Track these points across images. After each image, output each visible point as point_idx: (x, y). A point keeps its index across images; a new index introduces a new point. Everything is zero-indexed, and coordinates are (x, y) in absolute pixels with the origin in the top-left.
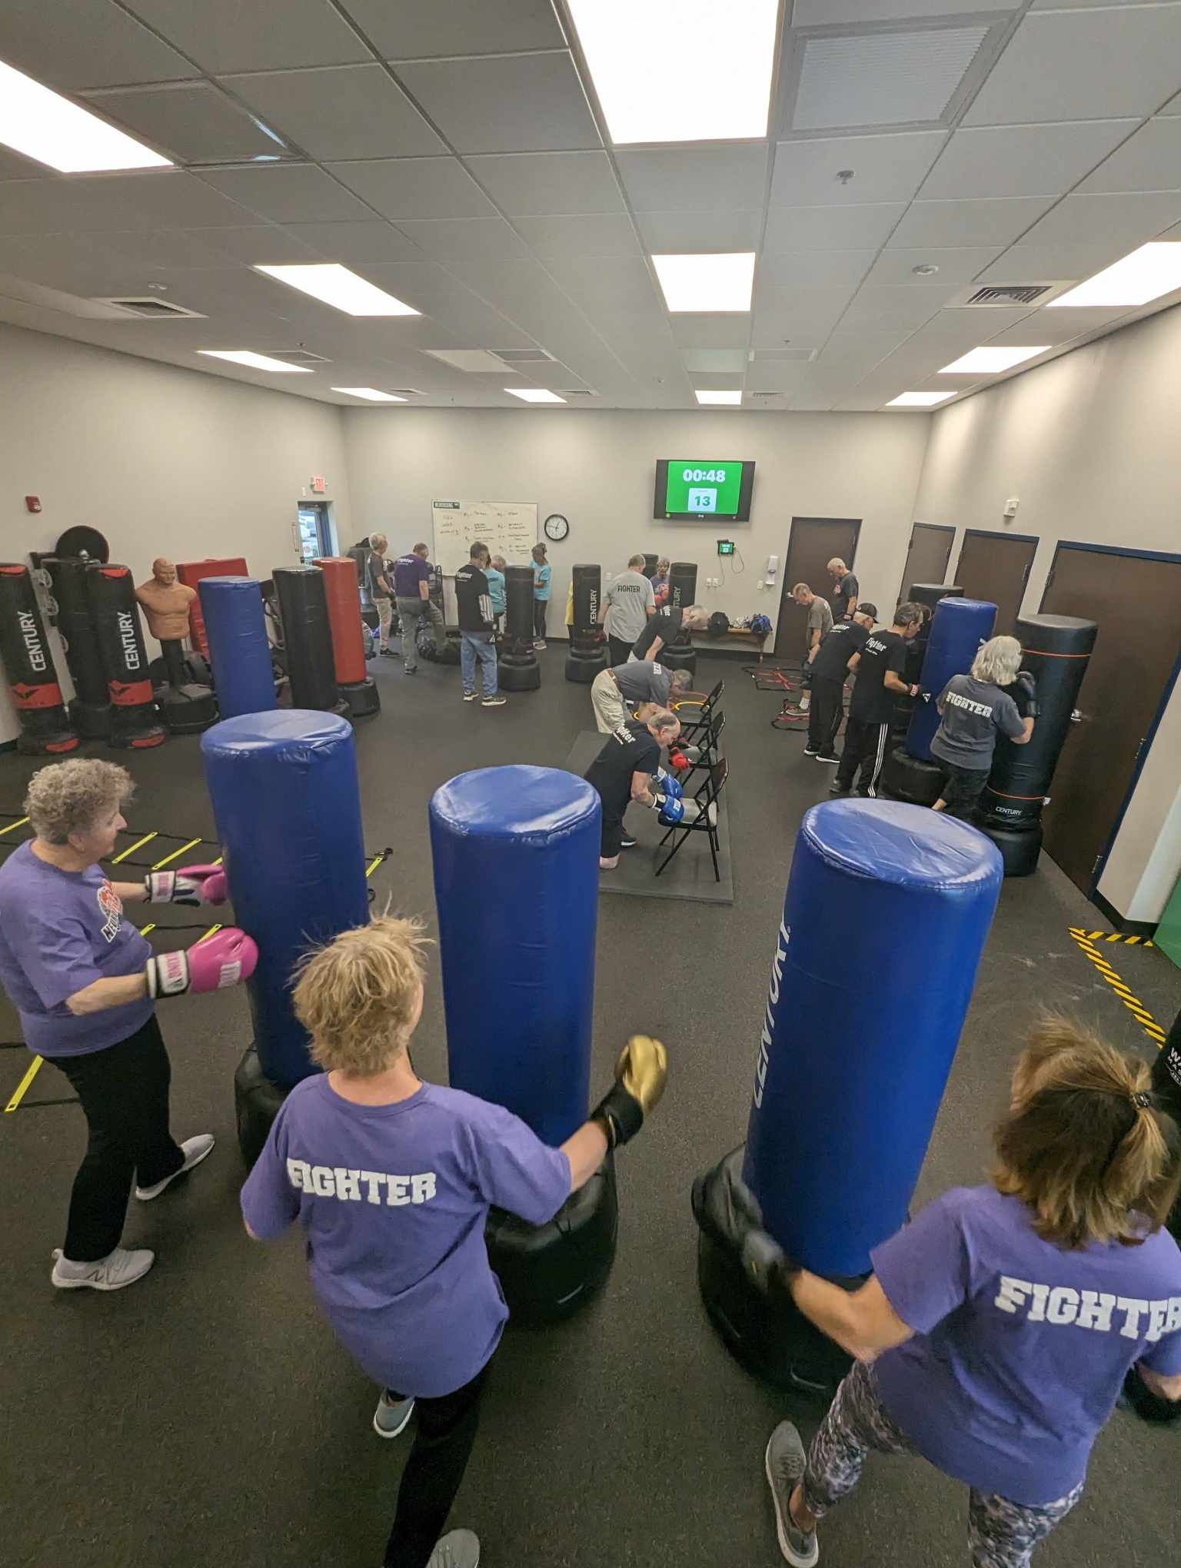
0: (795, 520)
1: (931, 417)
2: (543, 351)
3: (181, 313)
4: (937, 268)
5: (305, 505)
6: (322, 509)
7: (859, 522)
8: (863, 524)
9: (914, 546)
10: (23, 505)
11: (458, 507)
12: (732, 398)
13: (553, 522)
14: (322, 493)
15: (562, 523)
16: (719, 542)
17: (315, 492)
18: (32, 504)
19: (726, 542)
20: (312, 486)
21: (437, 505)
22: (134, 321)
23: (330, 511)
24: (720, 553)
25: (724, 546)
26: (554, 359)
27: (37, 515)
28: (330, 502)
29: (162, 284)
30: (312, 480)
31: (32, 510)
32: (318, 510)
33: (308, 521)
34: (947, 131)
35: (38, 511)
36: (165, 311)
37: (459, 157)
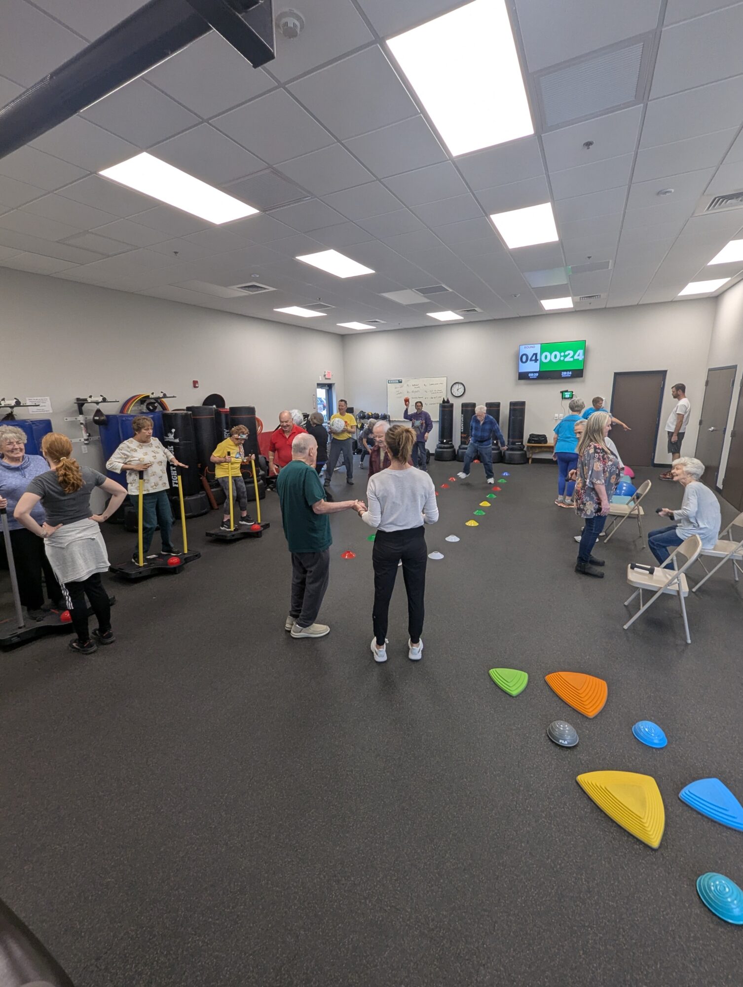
0: (616, 374)
1: (715, 299)
2: (444, 286)
3: (265, 289)
4: (673, 190)
5: (320, 385)
6: (329, 387)
7: (666, 372)
8: (668, 372)
9: (709, 384)
10: (192, 384)
11: (401, 382)
12: (566, 303)
13: (456, 387)
14: (329, 379)
15: (461, 386)
16: (562, 392)
17: (326, 379)
18: (195, 383)
19: (567, 391)
20: (325, 375)
21: (389, 382)
22: (246, 296)
23: (333, 389)
24: (564, 398)
25: (566, 393)
26: (450, 290)
27: (197, 389)
28: (334, 384)
29: (258, 274)
30: (325, 372)
31: (195, 387)
32: (327, 388)
33: (322, 393)
34: (642, 105)
35: (197, 387)
36: (260, 289)
37: (380, 180)
